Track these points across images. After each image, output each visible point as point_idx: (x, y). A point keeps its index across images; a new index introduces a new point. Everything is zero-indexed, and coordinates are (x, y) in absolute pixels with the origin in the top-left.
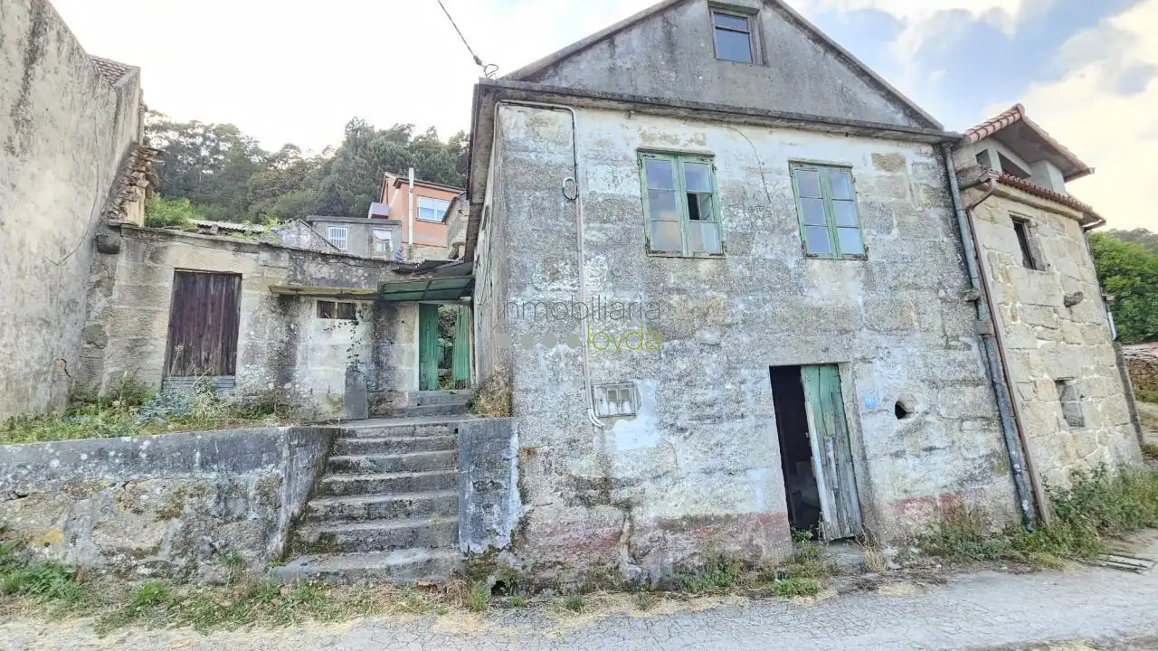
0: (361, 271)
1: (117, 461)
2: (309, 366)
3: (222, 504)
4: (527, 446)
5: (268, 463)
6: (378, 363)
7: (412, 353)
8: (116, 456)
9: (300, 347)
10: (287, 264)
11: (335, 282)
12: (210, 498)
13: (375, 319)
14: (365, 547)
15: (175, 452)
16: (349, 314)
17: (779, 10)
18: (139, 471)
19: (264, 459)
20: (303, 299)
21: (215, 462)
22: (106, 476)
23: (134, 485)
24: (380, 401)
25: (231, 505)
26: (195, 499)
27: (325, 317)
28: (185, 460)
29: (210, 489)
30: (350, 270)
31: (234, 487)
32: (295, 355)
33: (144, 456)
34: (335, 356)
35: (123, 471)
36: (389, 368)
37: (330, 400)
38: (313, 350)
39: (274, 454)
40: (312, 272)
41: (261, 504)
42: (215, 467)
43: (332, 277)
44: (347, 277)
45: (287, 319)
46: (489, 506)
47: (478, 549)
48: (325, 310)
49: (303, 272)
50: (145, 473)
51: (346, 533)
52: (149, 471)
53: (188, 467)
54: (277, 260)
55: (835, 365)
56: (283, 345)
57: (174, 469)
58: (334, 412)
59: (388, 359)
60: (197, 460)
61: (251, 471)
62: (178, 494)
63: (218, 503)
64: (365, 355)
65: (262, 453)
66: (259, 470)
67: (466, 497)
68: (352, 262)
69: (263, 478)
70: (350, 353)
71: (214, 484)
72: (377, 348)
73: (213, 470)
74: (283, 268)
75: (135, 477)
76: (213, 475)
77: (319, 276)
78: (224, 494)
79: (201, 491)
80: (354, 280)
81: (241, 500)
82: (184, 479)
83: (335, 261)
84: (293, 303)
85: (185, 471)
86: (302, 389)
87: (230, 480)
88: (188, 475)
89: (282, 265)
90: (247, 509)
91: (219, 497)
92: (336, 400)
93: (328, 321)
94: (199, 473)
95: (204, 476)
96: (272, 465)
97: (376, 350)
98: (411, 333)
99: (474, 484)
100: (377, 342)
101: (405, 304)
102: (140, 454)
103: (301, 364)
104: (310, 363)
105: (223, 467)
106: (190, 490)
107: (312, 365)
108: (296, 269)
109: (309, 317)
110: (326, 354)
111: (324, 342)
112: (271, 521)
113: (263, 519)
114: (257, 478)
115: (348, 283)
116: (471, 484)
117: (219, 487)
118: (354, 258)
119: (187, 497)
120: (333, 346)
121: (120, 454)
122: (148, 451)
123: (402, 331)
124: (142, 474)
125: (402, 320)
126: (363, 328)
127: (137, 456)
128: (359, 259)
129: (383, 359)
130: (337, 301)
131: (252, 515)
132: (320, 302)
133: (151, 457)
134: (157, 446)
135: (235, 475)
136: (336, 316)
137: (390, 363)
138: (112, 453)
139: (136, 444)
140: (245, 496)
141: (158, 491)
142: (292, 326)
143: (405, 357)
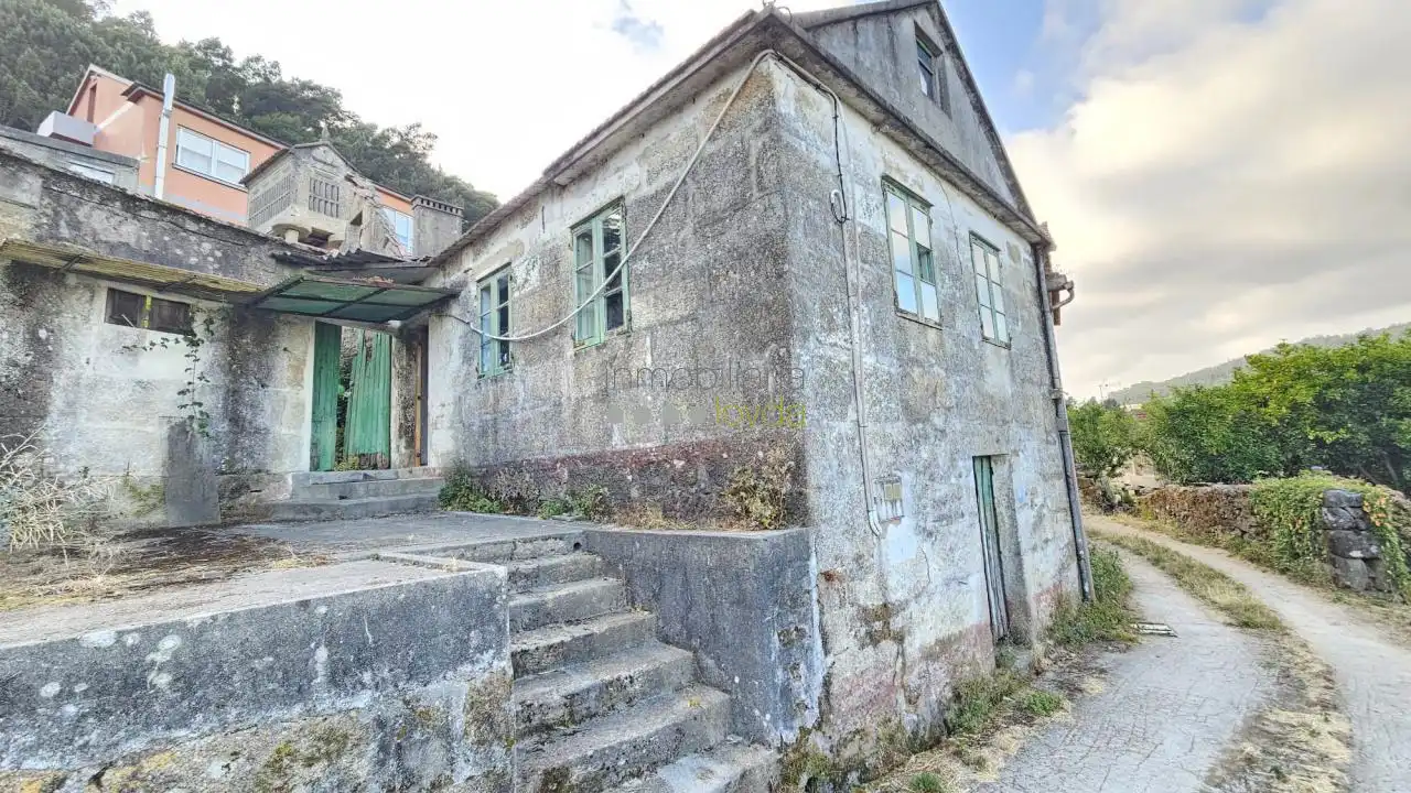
0: (207, 246)
1: (71, 709)
2: (82, 419)
3: (392, 763)
4: (824, 570)
5: (481, 650)
6: (235, 420)
7: (300, 405)
8: (66, 695)
9: (61, 379)
10: (35, 200)
11: (150, 257)
12: (361, 755)
13: (232, 340)
14: (614, 778)
15: (258, 656)
16: (175, 321)
17: (957, 61)
18: (147, 726)
19: (474, 643)
20: (72, 280)
21: (362, 664)
22: (29, 764)
23: (129, 770)
24: (237, 491)
25: (412, 761)
26: (318, 768)
27: (124, 323)
28: (286, 672)
29: (359, 733)
30: (183, 238)
31: (417, 717)
32: (47, 394)
33: (162, 680)
34: (146, 404)
35: (93, 737)
36: (257, 431)
37: (133, 489)
38: (93, 387)
39: (493, 628)
40: (97, 226)
41: (480, 743)
42: (367, 677)
43: (145, 247)
44: (179, 252)
45: (30, 315)
46: (795, 667)
47: (790, 737)
48: (124, 309)
49: (75, 225)
50: (168, 728)
51: (586, 760)
52: (183, 722)
53: (296, 687)
54: (12, 186)
55: (989, 458)
56: (16, 372)
57: (258, 703)
58: (138, 514)
59: (255, 415)
60: (320, 668)
61: (450, 674)
62: (276, 766)
63: (382, 763)
64: (212, 402)
65: (469, 629)
66: (466, 668)
67: (773, 658)
68: (191, 226)
69: (479, 684)
70: (187, 399)
71: (367, 720)
72: (235, 392)
73: (364, 686)
74: (25, 206)
75: (136, 745)
76: (363, 699)
77: (114, 238)
78: (394, 741)
79: (333, 744)
80: (193, 260)
81: (436, 743)
82: (289, 722)
83: (154, 215)
84: (48, 284)
85: (288, 701)
86: (61, 466)
87: (407, 703)
88: (298, 709)
89: (25, 198)
90: (452, 761)
91: (383, 748)
92: (146, 488)
93: (130, 333)
94: (327, 702)
95: (340, 704)
96: (491, 652)
97: (233, 395)
98: (298, 370)
99: (779, 635)
100: (235, 381)
101: (291, 318)
102: (151, 676)
103: (62, 413)
104: (83, 415)
105: (386, 673)
106: (304, 747)
107: (88, 419)
108: (57, 213)
109: (87, 320)
110: (125, 395)
111: (119, 371)
112: (503, 775)
113: (486, 775)
114: (466, 687)
115: (178, 262)
116: (776, 636)
117: (381, 724)
118: (197, 218)
119: (298, 768)
120: (139, 382)
121: (80, 688)
122: (176, 663)
123: (282, 365)
124: (158, 732)
125: (284, 345)
126: (208, 353)
127: (141, 683)
128: (208, 222)
129: (246, 413)
130: (150, 294)
131: (465, 770)
132: (111, 291)
133: (187, 679)
134: (203, 649)
135: (415, 689)
136: (146, 323)
137: (261, 421)
138: (51, 689)
139: (135, 649)
140: (445, 733)
141: (216, 770)
142: (43, 334)
143: (288, 412)
